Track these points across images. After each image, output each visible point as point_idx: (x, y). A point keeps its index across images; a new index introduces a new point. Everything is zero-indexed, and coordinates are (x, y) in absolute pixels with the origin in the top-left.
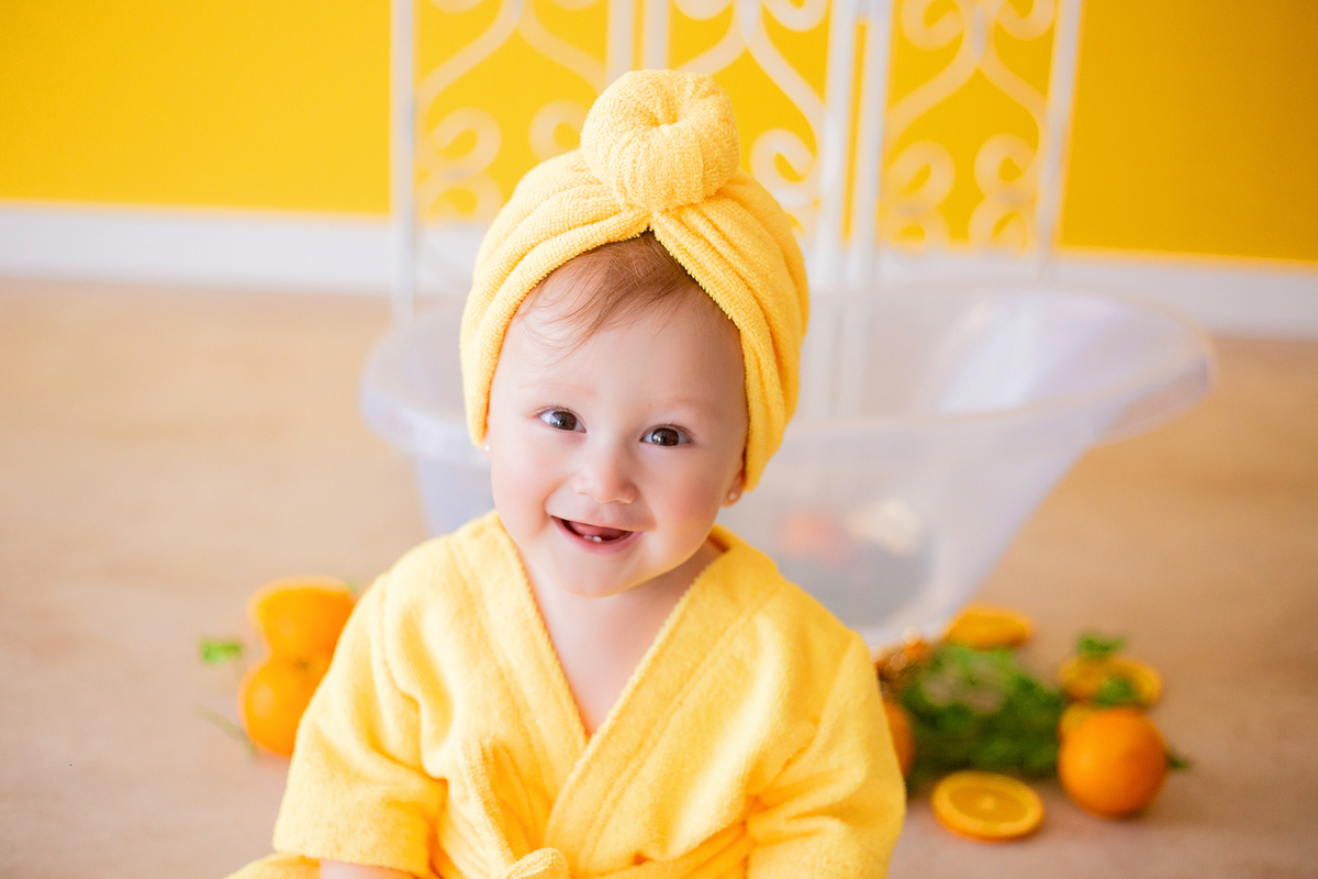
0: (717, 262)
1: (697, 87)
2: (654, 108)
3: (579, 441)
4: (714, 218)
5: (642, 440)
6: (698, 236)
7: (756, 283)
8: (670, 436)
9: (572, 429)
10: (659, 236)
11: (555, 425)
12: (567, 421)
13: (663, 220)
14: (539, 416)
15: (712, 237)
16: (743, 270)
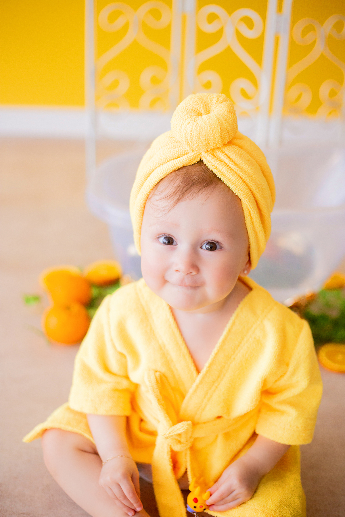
0: (229, 171)
1: (218, 99)
2: (200, 108)
3: (175, 249)
4: (228, 153)
5: (201, 247)
6: (221, 161)
7: (247, 180)
8: (213, 246)
9: (172, 245)
10: (205, 162)
11: (165, 243)
12: (170, 241)
13: (206, 155)
14: (158, 238)
15: (227, 161)
16: (241, 174)
